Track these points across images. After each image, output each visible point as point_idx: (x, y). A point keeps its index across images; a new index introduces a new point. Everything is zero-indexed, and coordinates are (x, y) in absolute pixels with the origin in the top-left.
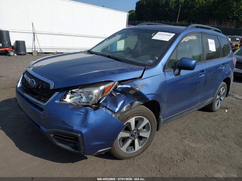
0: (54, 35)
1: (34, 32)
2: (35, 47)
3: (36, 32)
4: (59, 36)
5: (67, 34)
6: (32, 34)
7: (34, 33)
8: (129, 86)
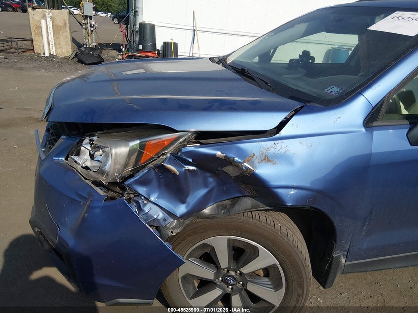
0: (226, 35)
1: (195, 28)
2: (193, 54)
3: (198, 29)
4: (236, 36)
5: (249, 34)
6: (192, 31)
7: (194, 30)
8: (219, 153)
